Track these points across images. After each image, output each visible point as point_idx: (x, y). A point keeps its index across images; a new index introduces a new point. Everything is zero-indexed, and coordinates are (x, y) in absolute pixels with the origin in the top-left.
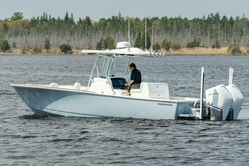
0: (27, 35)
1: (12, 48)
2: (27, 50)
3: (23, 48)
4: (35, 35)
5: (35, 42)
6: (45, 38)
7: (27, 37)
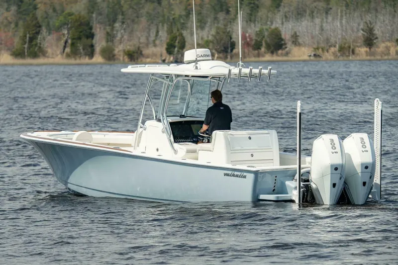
0: (324, 15)
1: (289, 45)
2: (323, 50)
3: (315, 46)
4: (342, 16)
5: (342, 30)
6: (364, 20)
7: (323, 19)
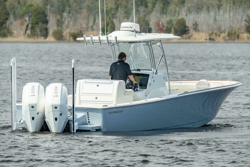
0: (217, 9)
1: (192, 31)
2: (216, 34)
3: (210, 32)
4: (230, 11)
5: (230, 21)
6: (246, 14)
7: (216, 13)
